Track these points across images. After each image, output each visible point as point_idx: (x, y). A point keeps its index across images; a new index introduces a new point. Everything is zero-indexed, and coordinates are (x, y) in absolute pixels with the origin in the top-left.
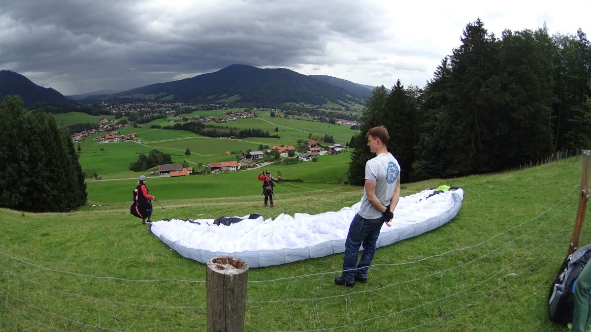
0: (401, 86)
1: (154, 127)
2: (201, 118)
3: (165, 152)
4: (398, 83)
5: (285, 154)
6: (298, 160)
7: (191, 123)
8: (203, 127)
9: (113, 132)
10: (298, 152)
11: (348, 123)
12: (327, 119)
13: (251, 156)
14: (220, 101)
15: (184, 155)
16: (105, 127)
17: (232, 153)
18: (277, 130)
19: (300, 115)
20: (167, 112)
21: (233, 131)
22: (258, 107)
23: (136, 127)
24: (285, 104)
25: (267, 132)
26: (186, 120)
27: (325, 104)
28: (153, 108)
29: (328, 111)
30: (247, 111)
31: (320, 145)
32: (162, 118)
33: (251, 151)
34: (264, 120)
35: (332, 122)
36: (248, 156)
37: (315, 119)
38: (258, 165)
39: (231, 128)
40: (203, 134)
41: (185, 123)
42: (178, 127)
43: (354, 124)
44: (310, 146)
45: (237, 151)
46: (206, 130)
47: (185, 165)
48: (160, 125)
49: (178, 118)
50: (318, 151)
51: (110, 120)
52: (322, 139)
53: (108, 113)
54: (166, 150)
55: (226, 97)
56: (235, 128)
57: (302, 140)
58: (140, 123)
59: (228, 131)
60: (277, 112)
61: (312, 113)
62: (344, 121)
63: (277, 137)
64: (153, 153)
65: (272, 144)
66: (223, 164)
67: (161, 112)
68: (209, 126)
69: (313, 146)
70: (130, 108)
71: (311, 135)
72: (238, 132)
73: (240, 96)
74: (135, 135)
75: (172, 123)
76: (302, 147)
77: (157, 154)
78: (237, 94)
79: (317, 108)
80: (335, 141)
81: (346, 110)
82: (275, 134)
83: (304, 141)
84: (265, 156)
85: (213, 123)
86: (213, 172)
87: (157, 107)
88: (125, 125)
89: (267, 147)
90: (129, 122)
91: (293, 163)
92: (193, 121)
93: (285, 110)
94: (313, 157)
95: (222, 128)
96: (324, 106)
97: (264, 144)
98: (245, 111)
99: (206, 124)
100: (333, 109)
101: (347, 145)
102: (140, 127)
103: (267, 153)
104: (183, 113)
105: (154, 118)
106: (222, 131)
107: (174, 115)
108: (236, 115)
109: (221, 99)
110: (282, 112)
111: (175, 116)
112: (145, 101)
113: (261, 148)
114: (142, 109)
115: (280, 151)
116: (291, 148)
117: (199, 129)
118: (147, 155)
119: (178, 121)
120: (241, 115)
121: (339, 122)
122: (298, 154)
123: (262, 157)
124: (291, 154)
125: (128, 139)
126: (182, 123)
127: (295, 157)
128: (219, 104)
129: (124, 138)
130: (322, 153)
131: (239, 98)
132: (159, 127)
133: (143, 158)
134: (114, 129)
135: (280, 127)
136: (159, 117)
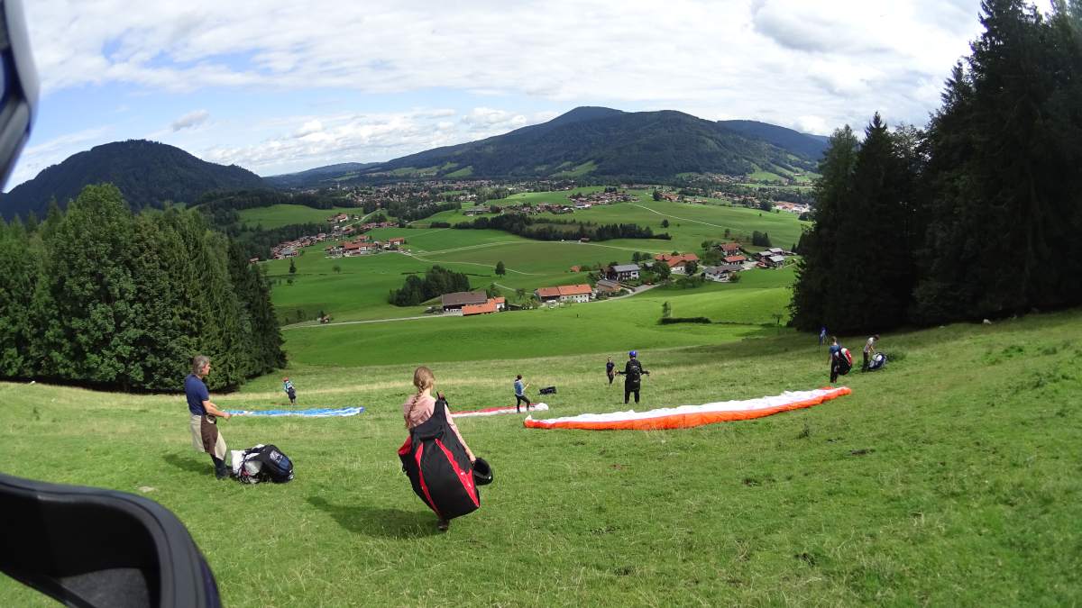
0: (882, 126)
1: (436, 225)
2: (525, 206)
3: (455, 271)
4: (877, 120)
5: (679, 268)
6: (703, 280)
7: (506, 216)
8: (529, 222)
9: (359, 237)
10: (704, 264)
11: (795, 209)
12: (757, 201)
13: (616, 274)
14: (558, 175)
15: (494, 274)
16: (344, 228)
17: (583, 269)
18: (665, 224)
19: (706, 196)
20: (462, 198)
21: (585, 228)
22: (630, 183)
23: (402, 226)
24: (678, 176)
25: (648, 228)
26: (498, 210)
27: (751, 173)
28: (433, 192)
29: (757, 187)
30: (611, 191)
31: (743, 251)
32: (452, 208)
33: (616, 264)
34: (641, 205)
35: (766, 207)
36: (612, 274)
37: (734, 202)
38: (630, 291)
39: (581, 223)
40: (530, 236)
41: (495, 216)
42: (481, 225)
43: (804, 210)
44: (726, 253)
45: (591, 266)
46: (534, 228)
47: (493, 293)
48: (448, 221)
49: (481, 208)
50: (741, 262)
51: (353, 216)
52: (748, 238)
53: (348, 204)
54: (456, 266)
55: (570, 168)
56: (589, 223)
57: (712, 242)
58: (410, 220)
59: (575, 229)
60: (665, 191)
61: (729, 191)
62: (787, 204)
63: (665, 237)
64: (432, 272)
65: (657, 251)
66: (564, 290)
67: (449, 198)
68: (541, 221)
69: (732, 252)
70: (391, 193)
71: (727, 231)
72: (594, 229)
73: (595, 163)
74: (401, 242)
75: (471, 218)
76: (709, 255)
77: (442, 274)
78: (589, 160)
79: (737, 182)
80: (771, 242)
81: (790, 184)
82: (663, 231)
83: (715, 243)
84: (644, 273)
85: (548, 215)
86: (544, 305)
87: (442, 189)
88: (382, 224)
89: (647, 257)
90: (389, 218)
91: (694, 287)
92: (510, 212)
93: (680, 187)
94: (731, 275)
95: (565, 223)
96: (750, 176)
97: (642, 251)
98: (606, 191)
99: (536, 216)
100: (766, 182)
101: (794, 250)
102: (410, 227)
103: (646, 268)
104: (490, 198)
105: (436, 210)
106: (564, 229)
107: (474, 202)
108: (589, 198)
109: (559, 171)
110: (673, 190)
111: (476, 205)
112: (420, 181)
113: (637, 258)
114: (415, 194)
115: (669, 264)
116: (692, 257)
117: (522, 227)
118: (422, 276)
119: (482, 213)
120: (599, 198)
121: (778, 207)
122: (705, 268)
123: (637, 276)
124: (690, 268)
125: (387, 249)
126: (490, 217)
127: (698, 274)
128: (556, 179)
129: (380, 247)
130: (748, 266)
131: (594, 168)
132: (446, 226)
133: (413, 282)
134: (361, 232)
135: (672, 218)
136: (446, 208)
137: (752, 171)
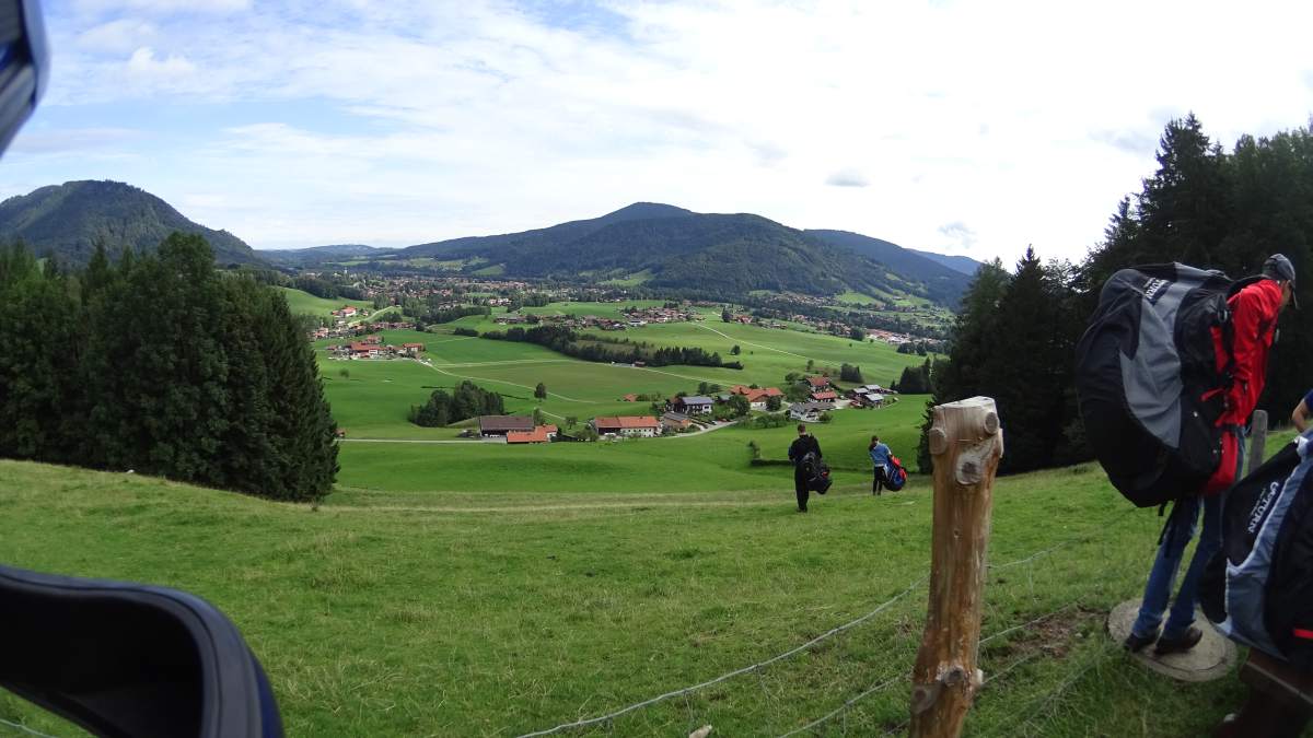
0: (1035, 259)
1: (461, 332)
2: (568, 317)
3: (490, 390)
4: (1030, 252)
5: (759, 404)
6: (787, 419)
7: (546, 329)
8: (573, 338)
9: (369, 337)
10: (787, 401)
11: (893, 339)
12: (847, 328)
13: (685, 406)
14: (608, 282)
15: (532, 397)
16: (350, 325)
17: (640, 398)
18: (736, 350)
19: (785, 319)
20: (492, 302)
21: (642, 350)
22: (694, 299)
23: (420, 329)
24: (753, 293)
25: (716, 354)
26: (536, 320)
27: (840, 294)
28: (457, 291)
29: (847, 311)
30: (671, 306)
31: (836, 388)
32: (480, 313)
33: (684, 395)
34: (707, 329)
35: (857, 336)
36: (680, 406)
37: (819, 329)
38: (701, 427)
39: (634, 343)
40: (574, 354)
41: (532, 327)
42: (514, 336)
43: (904, 341)
44: (814, 389)
45: (649, 394)
46: (580, 345)
47: (539, 420)
48: (476, 329)
49: (514, 315)
50: (832, 400)
51: (362, 311)
52: (835, 372)
53: (355, 296)
54: (490, 383)
55: (622, 276)
56: (644, 343)
57: (797, 375)
58: (430, 323)
59: (628, 350)
60: (735, 310)
61: (813, 314)
62: (883, 333)
63: (736, 366)
64: (462, 388)
65: (727, 382)
66: (624, 421)
67: (476, 301)
68: (585, 338)
69: (821, 388)
70: (407, 288)
71: (811, 363)
72: (651, 352)
73: (653, 273)
74: (419, 348)
75: (503, 328)
76: (795, 390)
77: (472, 392)
78: (646, 267)
79: (823, 304)
80: (864, 378)
81: (886, 308)
82: (733, 359)
83: (801, 377)
84: (718, 408)
85: (595, 331)
86: (603, 438)
87: (468, 289)
88: (396, 324)
89: (716, 388)
90: (404, 318)
91: (777, 426)
92: (549, 323)
93: (754, 306)
94: (822, 414)
95: (616, 342)
96: (838, 298)
97: (710, 381)
98: (665, 307)
99: (580, 331)
100: (858, 306)
101: (893, 387)
102: (429, 331)
103: (720, 402)
104: (526, 304)
105: (461, 314)
106: (615, 349)
107: (506, 308)
108: (645, 314)
109: (609, 278)
110: (746, 310)
111: (509, 312)
112: (442, 275)
113: (703, 390)
114: (435, 292)
115: (749, 398)
116: (774, 392)
117: (564, 342)
118: (451, 393)
119: (515, 322)
120: (657, 315)
121: (871, 336)
122: (789, 405)
123: (710, 410)
124: (773, 404)
125: (402, 355)
126: (526, 328)
127: (782, 412)
128: (605, 288)
129: (394, 352)
130: (840, 404)
131: (651, 278)
132: (473, 334)
133: (439, 398)
134: (370, 331)
135: (744, 344)
136: (473, 312)
137: (841, 292)
